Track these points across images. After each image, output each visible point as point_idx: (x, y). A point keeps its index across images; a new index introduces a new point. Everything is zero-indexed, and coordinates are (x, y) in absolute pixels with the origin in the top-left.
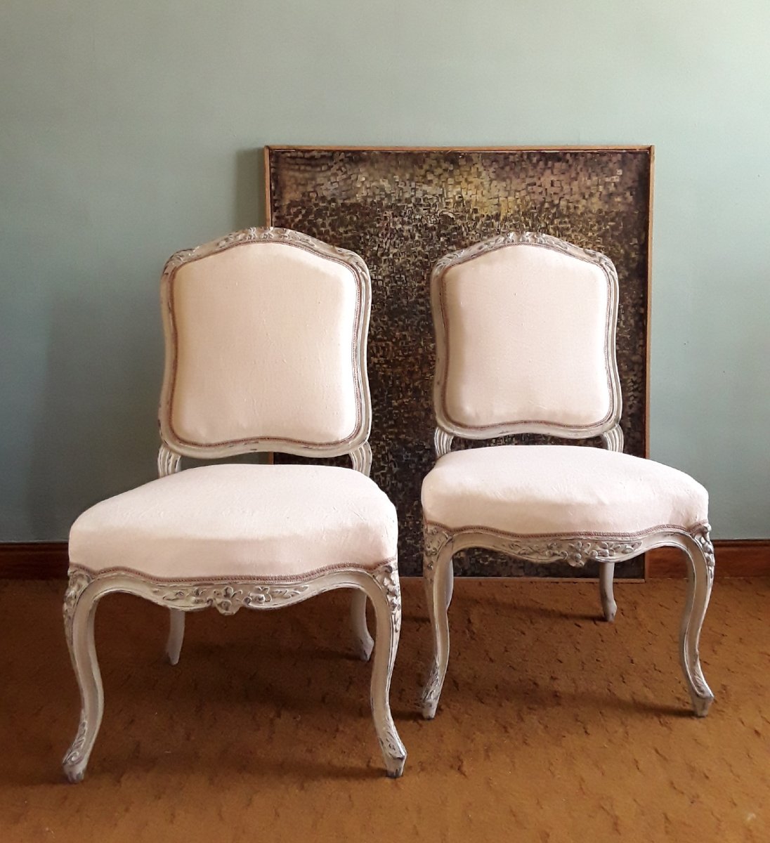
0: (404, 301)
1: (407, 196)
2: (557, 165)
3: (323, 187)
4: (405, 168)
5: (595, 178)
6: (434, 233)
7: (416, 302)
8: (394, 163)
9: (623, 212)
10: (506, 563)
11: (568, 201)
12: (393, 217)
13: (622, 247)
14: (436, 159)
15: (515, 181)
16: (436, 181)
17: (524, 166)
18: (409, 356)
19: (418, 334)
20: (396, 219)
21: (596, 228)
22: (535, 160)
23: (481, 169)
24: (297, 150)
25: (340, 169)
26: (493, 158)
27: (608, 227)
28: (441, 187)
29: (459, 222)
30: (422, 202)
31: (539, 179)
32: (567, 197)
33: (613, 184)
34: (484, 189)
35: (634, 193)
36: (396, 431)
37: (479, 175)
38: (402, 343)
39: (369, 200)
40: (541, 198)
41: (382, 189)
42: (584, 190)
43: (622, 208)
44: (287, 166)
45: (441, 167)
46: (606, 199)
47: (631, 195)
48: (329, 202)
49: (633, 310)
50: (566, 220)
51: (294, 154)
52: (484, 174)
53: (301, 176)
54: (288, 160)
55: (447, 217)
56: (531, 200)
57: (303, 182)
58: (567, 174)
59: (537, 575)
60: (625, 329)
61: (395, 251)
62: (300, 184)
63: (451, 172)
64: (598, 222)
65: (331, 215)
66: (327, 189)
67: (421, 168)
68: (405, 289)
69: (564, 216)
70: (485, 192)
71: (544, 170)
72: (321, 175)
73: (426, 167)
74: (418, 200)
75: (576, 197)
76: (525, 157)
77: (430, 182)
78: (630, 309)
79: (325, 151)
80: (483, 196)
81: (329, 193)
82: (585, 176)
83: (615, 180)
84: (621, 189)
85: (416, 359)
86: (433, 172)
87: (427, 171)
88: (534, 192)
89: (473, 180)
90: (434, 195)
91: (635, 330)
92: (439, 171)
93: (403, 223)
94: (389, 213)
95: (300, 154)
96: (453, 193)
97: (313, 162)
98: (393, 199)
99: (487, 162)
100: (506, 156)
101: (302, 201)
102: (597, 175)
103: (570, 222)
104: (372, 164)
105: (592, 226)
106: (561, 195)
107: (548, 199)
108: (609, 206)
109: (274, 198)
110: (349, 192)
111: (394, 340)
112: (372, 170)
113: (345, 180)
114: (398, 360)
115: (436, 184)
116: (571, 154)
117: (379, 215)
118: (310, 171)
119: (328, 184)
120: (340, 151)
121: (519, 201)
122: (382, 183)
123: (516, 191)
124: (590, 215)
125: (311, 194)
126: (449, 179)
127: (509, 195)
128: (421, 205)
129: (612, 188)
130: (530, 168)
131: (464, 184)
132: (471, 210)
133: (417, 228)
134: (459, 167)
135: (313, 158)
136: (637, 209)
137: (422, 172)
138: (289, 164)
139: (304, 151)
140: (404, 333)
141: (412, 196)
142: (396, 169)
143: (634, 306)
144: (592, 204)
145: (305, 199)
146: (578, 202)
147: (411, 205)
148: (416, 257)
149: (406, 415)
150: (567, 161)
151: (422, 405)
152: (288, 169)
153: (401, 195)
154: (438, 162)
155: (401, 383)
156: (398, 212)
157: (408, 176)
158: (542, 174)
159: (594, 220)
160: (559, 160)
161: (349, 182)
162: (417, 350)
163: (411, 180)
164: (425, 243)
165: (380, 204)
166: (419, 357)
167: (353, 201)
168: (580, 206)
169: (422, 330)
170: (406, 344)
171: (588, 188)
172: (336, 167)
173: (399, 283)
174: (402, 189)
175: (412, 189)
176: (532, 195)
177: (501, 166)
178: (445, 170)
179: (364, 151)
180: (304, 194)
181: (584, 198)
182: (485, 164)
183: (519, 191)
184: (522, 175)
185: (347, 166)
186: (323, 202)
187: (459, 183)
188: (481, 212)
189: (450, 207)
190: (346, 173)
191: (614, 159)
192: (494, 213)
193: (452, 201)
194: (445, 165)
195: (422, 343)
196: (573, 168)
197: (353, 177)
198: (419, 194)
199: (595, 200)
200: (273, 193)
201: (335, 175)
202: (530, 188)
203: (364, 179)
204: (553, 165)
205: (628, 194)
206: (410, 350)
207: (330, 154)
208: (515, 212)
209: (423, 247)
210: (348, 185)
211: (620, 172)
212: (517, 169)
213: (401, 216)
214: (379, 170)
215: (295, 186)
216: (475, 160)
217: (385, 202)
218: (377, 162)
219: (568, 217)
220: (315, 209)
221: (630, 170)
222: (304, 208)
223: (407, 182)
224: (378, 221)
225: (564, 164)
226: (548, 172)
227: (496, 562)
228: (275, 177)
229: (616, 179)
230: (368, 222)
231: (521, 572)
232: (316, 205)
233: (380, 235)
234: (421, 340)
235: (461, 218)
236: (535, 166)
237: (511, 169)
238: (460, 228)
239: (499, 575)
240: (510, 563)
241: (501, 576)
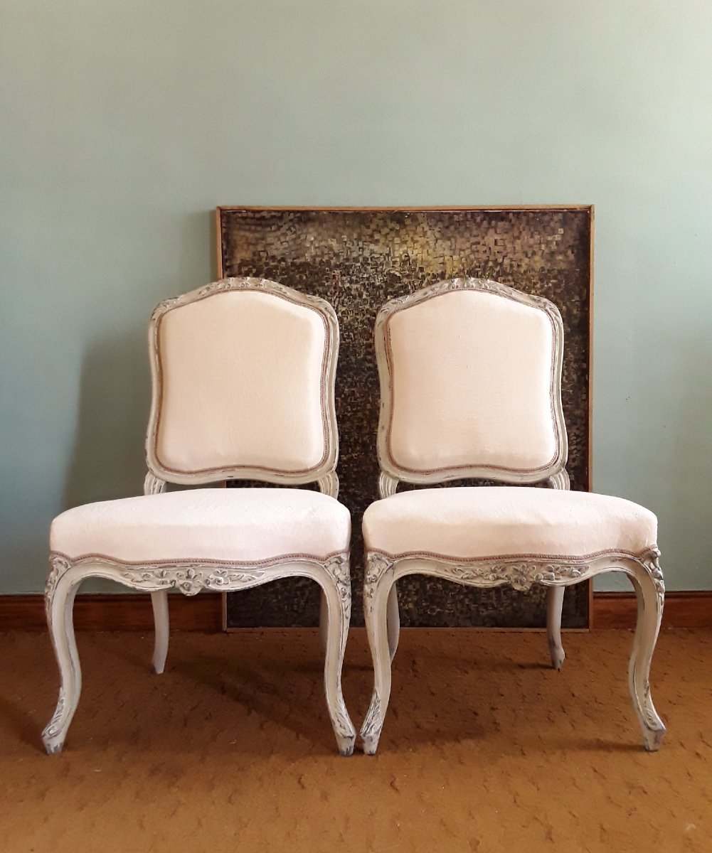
0: (354, 360)
1: (355, 255)
2: (501, 224)
3: (273, 247)
4: (352, 227)
5: (537, 237)
6: (381, 291)
7: (365, 359)
8: (341, 223)
9: (564, 270)
10: (453, 613)
11: (512, 260)
12: (342, 276)
13: (564, 304)
14: (383, 219)
15: (460, 240)
16: (382, 240)
17: (468, 226)
18: (358, 411)
19: (367, 390)
20: (344, 278)
21: (538, 286)
22: (478, 219)
23: (427, 228)
24: (247, 211)
25: (289, 229)
26: (437, 217)
27: (550, 285)
28: (388, 246)
29: (405, 280)
30: (369, 261)
31: (483, 238)
32: (510, 256)
33: (555, 243)
34: (430, 248)
35: (575, 251)
36: (345, 485)
37: (425, 234)
38: (351, 399)
39: (318, 259)
40: (484, 257)
41: (331, 249)
42: (526, 249)
43: (563, 266)
44: (238, 226)
45: (387, 226)
46: (548, 256)
47: (573, 252)
48: (279, 261)
49: (575, 366)
50: (510, 278)
51: (244, 215)
52: (429, 233)
53: (251, 235)
54: (240, 221)
55: (394, 275)
56: (476, 258)
57: (253, 242)
58: (511, 233)
59: (484, 625)
60: (568, 384)
61: (344, 309)
62: (251, 244)
63: (398, 231)
64: (541, 280)
65: (281, 274)
66: (277, 249)
67: (368, 227)
68: (353, 346)
69: (508, 274)
70: (430, 251)
71: (488, 228)
72: (271, 235)
73: (373, 226)
74: (365, 259)
75: (519, 255)
76: (469, 216)
77: (377, 242)
78: (572, 364)
79: (275, 211)
80: (429, 255)
81: (279, 252)
82: (527, 235)
83: (556, 239)
84: (562, 248)
85: (364, 414)
86: (380, 232)
87: (373, 231)
88: (478, 251)
89: (419, 239)
90: (381, 254)
91: (577, 385)
92: (386, 230)
93: (351, 282)
94: (337, 272)
95: (250, 214)
96: (399, 252)
97: (263, 222)
98: (342, 258)
99: (432, 222)
100: (451, 216)
101: (253, 260)
102: (539, 234)
103: (513, 280)
104: (321, 224)
105: (535, 284)
106: (504, 253)
107: (492, 258)
108: (551, 264)
109: (226, 257)
110: (298, 252)
111: (343, 396)
112: (320, 230)
113: (294, 240)
114: (346, 415)
115: (383, 244)
116: (514, 213)
117: (328, 274)
118: (260, 231)
119: (278, 244)
120: (290, 212)
121: (463, 260)
122: (330, 242)
123: (461, 250)
124: (533, 273)
125: (261, 253)
126: (396, 239)
127: (454, 254)
128: (369, 264)
129: (554, 247)
130: (474, 227)
131: (410, 243)
132: (417, 269)
133: (365, 287)
134: (405, 226)
135: (263, 218)
136: (578, 267)
137: (369, 232)
138: (241, 224)
139: (254, 212)
140: (352, 389)
141: (360, 255)
142: (344, 229)
143: (576, 361)
144: (535, 262)
145: (256, 258)
146: (521, 260)
147: (359, 264)
148: (364, 315)
149: (355, 470)
150: (510, 221)
151: (370, 460)
152: (240, 229)
153: (349, 253)
154: (385, 222)
155: (350, 438)
156: (346, 270)
157: (355, 236)
158: (486, 233)
159: (537, 277)
160: (502, 219)
161: (299, 241)
162: (365, 406)
163: (359, 239)
164: (373, 302)
165: (328, 262)
166: (367, 412)
167: (302, 260)
168: (523, 264)
169: (370, 386)
170: (355, 399)
171: (531, 246)
172: (286, 227)
173: (347, 340)
174: (350, 248)
175: (360, 248)
176: (476, 254)
177: (446, 225)
178: (392, 230)
179: (312, 211)
180: (254, 254)
181: (527, 256)
182: (430, 224)
183: (464, 250)
184: (467, 234)
185: (297, 226)
186: (274, 262)
187: (405, 242)
188: (427, 271)
189: (396, 266)
190: (295, 232)
191: (556, 218)
192: (440, 271)
193: (398, 260)
194: (392, 225)
195: (370, 399)
196: (515, 228)
197: (303, 237)
198: (367, 254)
199: (537, 258)
200: (224, 253)
201: (285, 235)
202: (474, 246)
203: (312, 239)
204: (496, 224)
205: (569, 252)
206: (358, 406)
207: (279, 214)
208: (460, 271)
209: (371, 305)
210: (298, 245)
211: (561, 231)
212: (462, 228)
213: (349, 275)
214: (327, 229)
215: (245, 246)
216: (421, 219)
217: (333, 262)
218: (325, 222)
219: (512, 275)
220: (265, 268)
221: (571, 229)
222: (254, 267)
223: (355, 242)
224: (327, 280)
225: (507, 223)
226: (491, 231)
227: (444, 612)
228: (226, 237)
229: (558, 238)
230: (317, 281)
231: (468, 622)
232: (267, 264)
233: (329, 294)
234: (369, 396)
235: (408, 276)
236: (479, 225)
237: (456, 229)
238: (407, 286)
239: (446, 625)
240: (458, 614)
241: (448, 627)
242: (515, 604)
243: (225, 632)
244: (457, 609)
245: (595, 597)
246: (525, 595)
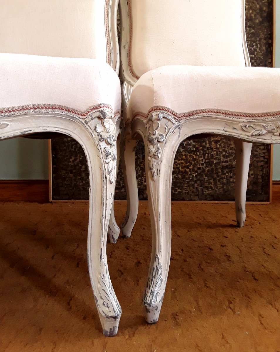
10: (188, 192)
13: (258, 4)
49: (265, 41)
59: (206, 199)
60: (260, 53)
78: (263, 40)
91: (266, 53)
143: (265, 39)
227: (182, 192)
231: (196, 198)
239: (183, 199)
240: (190, 193)
241: (185, 200)
242: (225, 187)
243: (51, 202)
244: (190, 190)
245: (273, 184)
246: (231, 182)
